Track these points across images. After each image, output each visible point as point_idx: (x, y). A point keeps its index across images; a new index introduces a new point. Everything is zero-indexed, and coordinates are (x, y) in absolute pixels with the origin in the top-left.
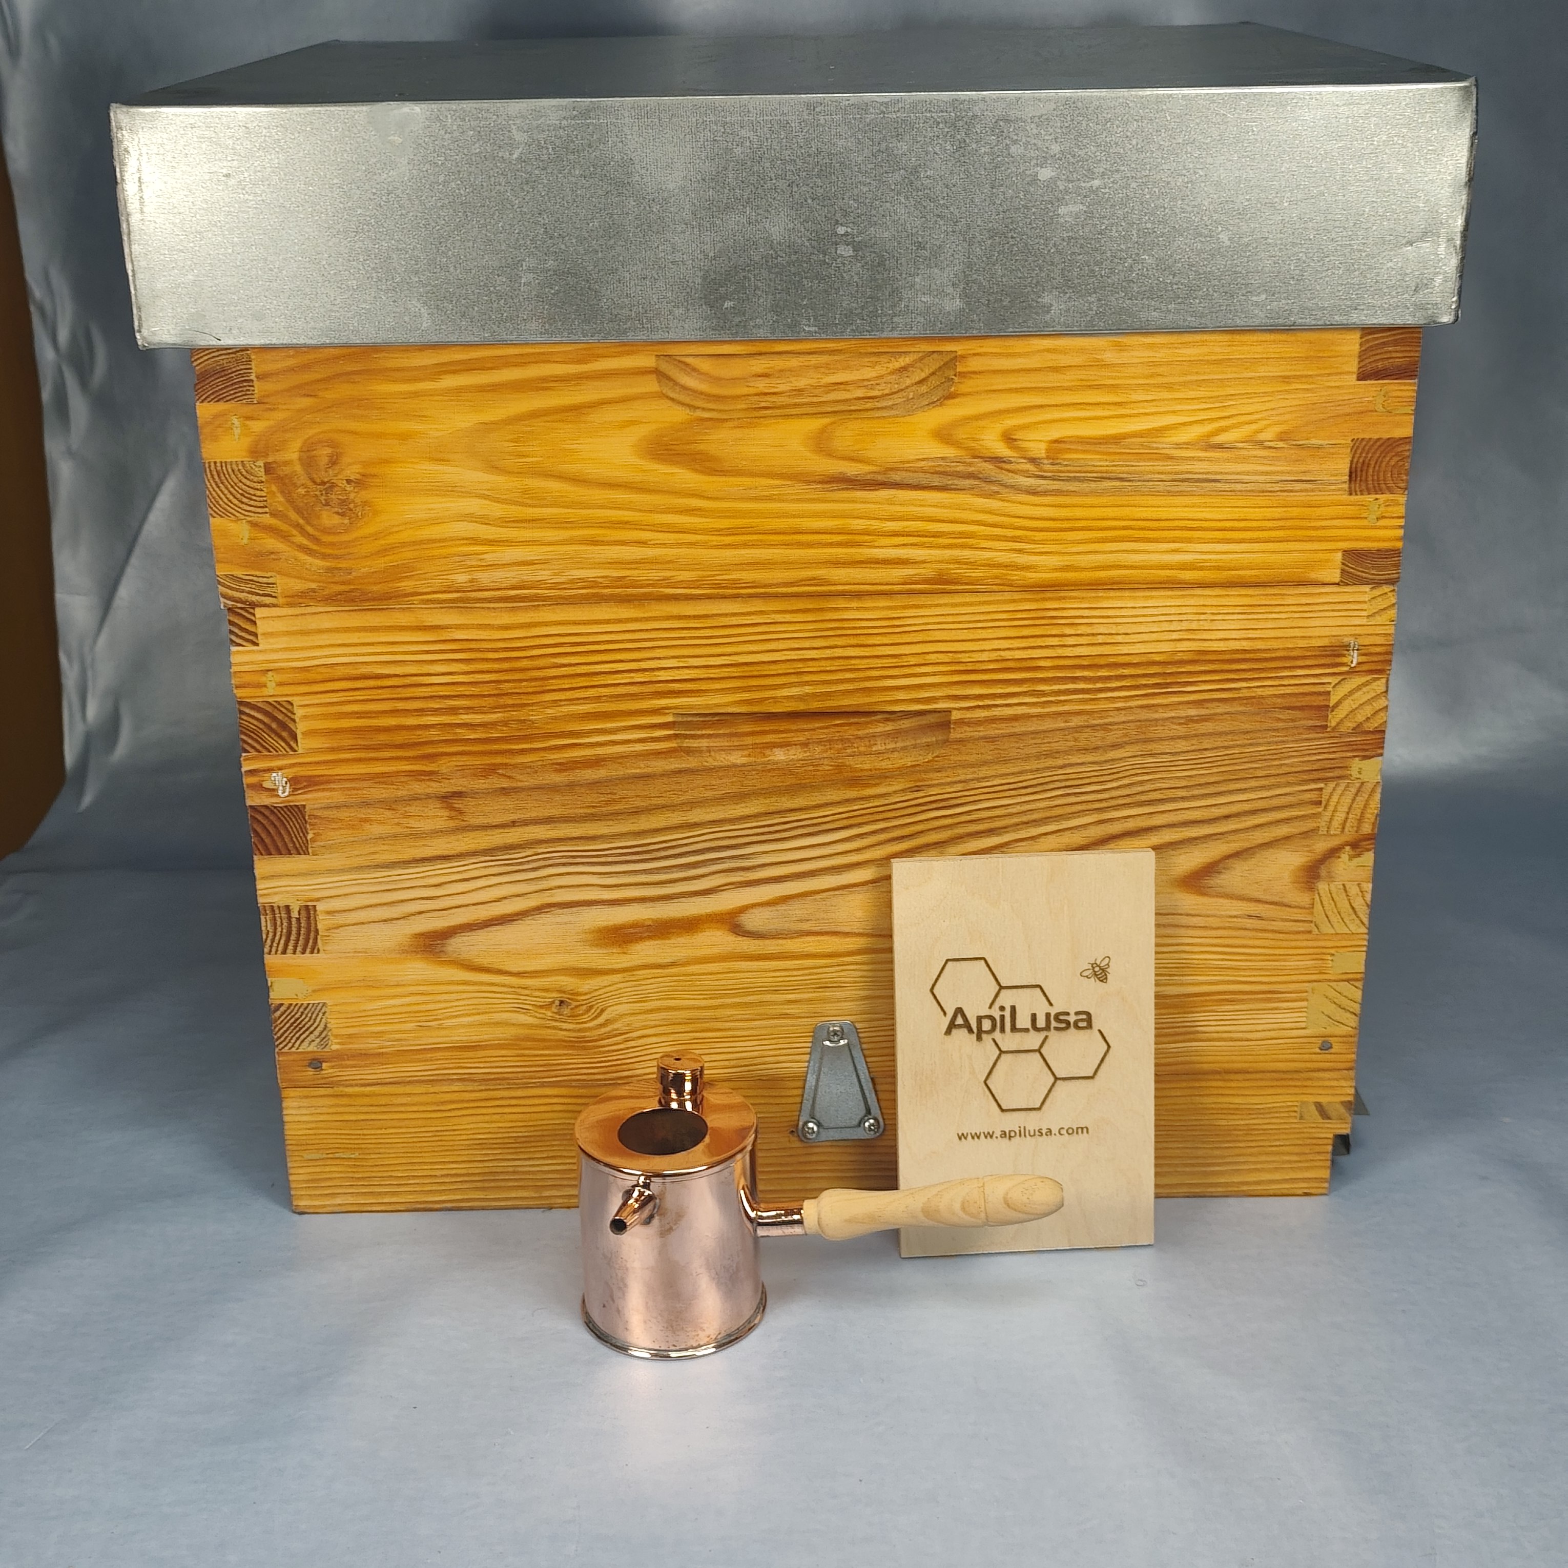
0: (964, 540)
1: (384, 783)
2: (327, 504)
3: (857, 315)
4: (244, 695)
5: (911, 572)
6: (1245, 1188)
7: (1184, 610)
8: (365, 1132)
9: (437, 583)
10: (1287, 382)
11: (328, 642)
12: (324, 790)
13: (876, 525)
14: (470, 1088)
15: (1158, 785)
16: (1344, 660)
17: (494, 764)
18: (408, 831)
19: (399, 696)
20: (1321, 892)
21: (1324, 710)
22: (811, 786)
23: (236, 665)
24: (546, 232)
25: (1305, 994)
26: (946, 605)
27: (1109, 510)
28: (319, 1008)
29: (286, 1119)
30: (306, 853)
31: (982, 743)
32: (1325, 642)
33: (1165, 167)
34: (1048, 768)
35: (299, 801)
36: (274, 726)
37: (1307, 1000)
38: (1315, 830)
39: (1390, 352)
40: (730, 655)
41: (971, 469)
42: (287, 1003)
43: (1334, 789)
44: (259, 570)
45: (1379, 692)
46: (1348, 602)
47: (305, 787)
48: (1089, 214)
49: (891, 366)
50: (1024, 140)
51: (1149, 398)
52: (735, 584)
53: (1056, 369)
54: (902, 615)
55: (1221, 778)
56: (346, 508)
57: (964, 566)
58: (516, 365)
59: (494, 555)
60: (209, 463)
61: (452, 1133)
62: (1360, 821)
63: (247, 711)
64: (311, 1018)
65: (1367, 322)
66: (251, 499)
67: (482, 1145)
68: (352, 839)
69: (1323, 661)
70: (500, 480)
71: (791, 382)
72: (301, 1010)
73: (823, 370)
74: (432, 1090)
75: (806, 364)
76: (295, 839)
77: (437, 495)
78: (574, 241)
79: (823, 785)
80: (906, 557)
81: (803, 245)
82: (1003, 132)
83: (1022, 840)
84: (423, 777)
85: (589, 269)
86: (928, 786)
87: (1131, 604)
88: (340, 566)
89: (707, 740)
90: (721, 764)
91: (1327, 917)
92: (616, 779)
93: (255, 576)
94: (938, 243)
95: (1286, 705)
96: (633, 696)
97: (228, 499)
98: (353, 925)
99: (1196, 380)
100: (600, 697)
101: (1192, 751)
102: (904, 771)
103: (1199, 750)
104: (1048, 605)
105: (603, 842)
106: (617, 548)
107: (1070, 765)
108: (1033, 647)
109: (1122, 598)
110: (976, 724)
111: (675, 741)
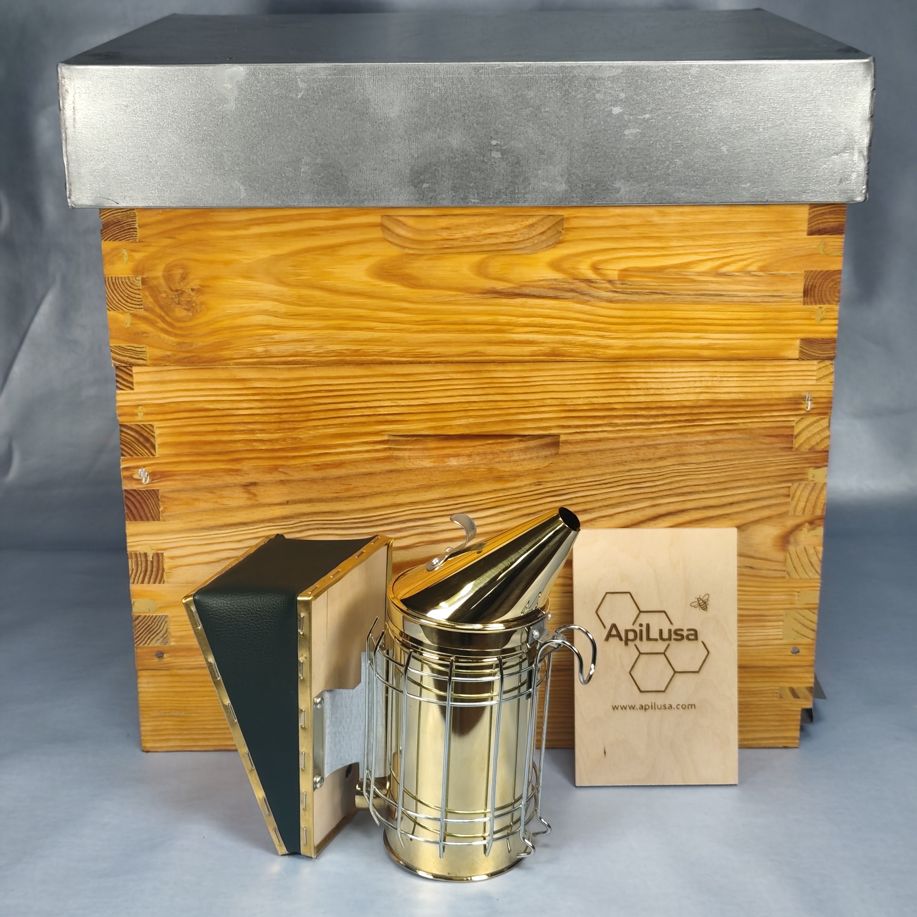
0: (567, 329)
1: (209, 476)
2: (179, 304)
3: (503, 193)
4: (123, 420)
5: (535, 348)
7: (703, 374)
8: (190, 699)
9: (244, 352)
10: (765, 236)
11: (176, 388)
12: (170, 480)
13: (514, 319)
15: (688, 483)
16: (802, 406)
17: (276, 465)
18: (222, 507)
19: (219, 422)
20: (791, 552)
21: (791, 437)
22: (473, 481)
23: (120, 401)
24: (316, 141)
25: (782, 617)
26: (556, 369)
27: (656, 312)
28: (163, 618)
29: (140, 690)
30: (158, 520)
31: (579, 455)
32: (790, 395)
33: (688, 107)
34: (620, 471)
35: (155, 487)
36: (141, 440)
37: (782, 621)
38: (785, 514)
39: (827, 218)
40: (424, 399)
41: (572, 286)
42: (143, 615)
43: (798, 487)
44: (136, 343)
45: (824, 427)
46: (804, 371)
47: (159, 478)
48: (643, 135)
49: (524, 223)
50: (603, 91)
51: (681, 244)
52: (427, 355)
53: (624, 227)
54: (530, 375)
55: (728, 479)
56: (190, 306)
57: (568, 346)
58: (296, 221)
59: (280, 335)
60: (108, 278)
62: (814, 507)
63: (125, 430)
64: (157, 625)
65: (812, 200)
66: (133, 300)
68: (187, 511)
69: (789, 407)
70: (285, 290)
71: (463, 233)
72: (152, 620)
73: (482, 225)
75: (472, 222)
76: (152, 511)
77: (246, 299)
78: (333, 147)
79: (480, 481)
80: (533, 339)
81: (471, 151)
82: (591, 86)
83: (604, 517)
84: (232, 473)
85: (342, 164)
86: (546, 482)
87: (670, 370)
88: (185, 341)
89: (409, 452)
90: (417, 467)
91: (795, 568)
92: (352, 475)
93: (134, 347)
94: (552, 150)
95: (767, 434)
96: (363, 424)
97: (119, 300)
98: (186, 565)
99: (710, 234)
100: (342, 424)
101: (710, 462)
102: (531, 472)
103: (714, 461)
104: (620, 370)
105: (343, 515)
106: (355, 332)
107: (634, 470)
108: (610, 396)
109: (665, 367)
110: (575, 443)
111: (388, 452)
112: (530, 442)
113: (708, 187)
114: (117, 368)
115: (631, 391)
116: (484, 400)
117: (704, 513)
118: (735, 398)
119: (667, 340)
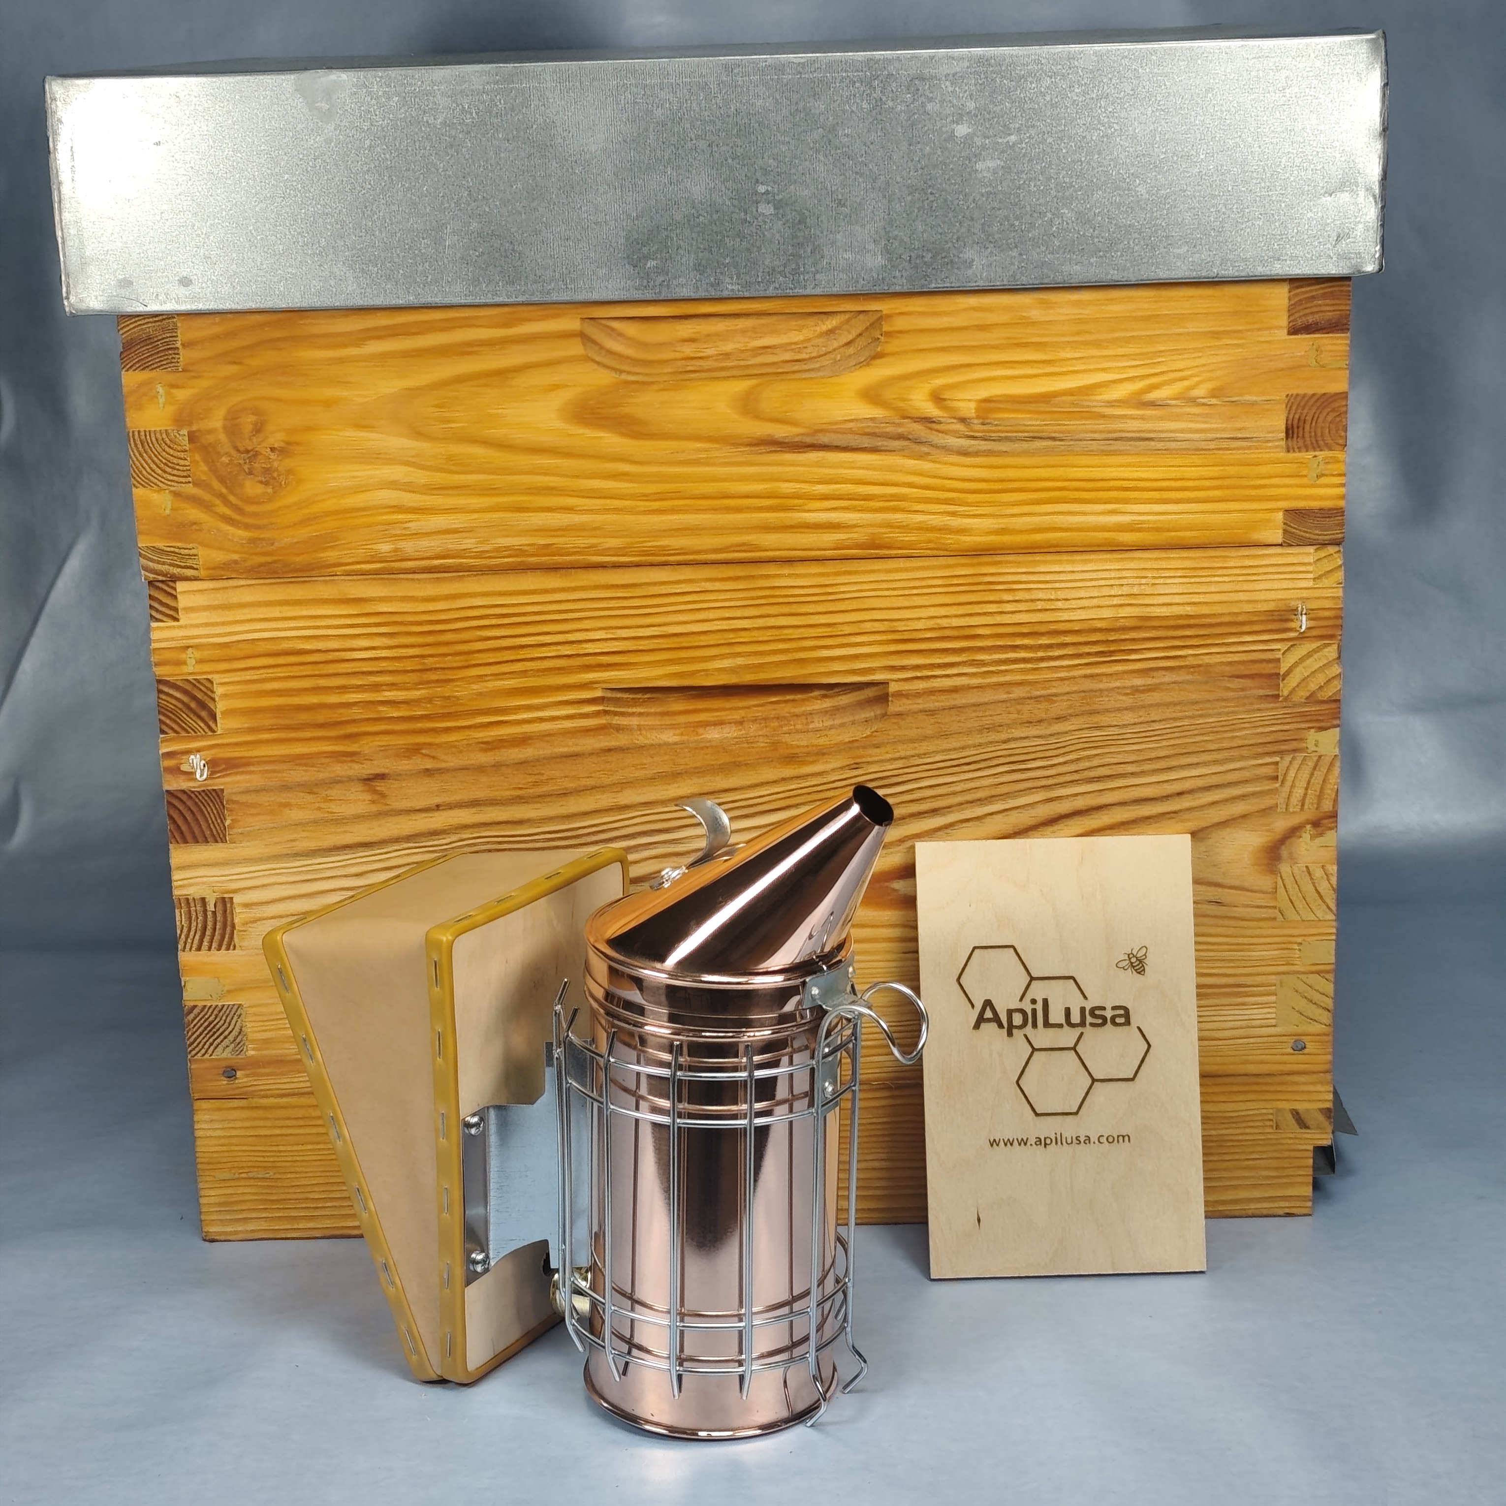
0: (894, 503)
1: (306, 765)
2: (251, 473)
3: (780, 273)
4: (162, 673)
5: (843, 536)
6: (1221, 1208)
7: (1124, 574)
8: (281, 1148)
9: (361, 553)
10: (1217, 338)
11: (249, 617)
12: (242, 773)
13: (806, 488)
15: (1107, 760)
16: (1292, 625)
17: (418, 744)
18: (330, 816)
19: (322, 672)
20: (1284, 874)
21: (1275, 678)
22: (746, 765)
23: (157, 641)
24: (470, 194)
25: (1273, 988)
26: (879, 571)
27: (1042, 470)
28: (234, 1010)
29: (198, 1133)
30: (224, 840)
31: (921, 716)
32: (1271, 606)
33: (1079, 122)
34: (991, 743)
35: (217, 785)
36: (193, 705)
37: (1274, 994)
38: (1272, 809)
39: (1320, 305)
40: (659, 625)
41: (900, 430)
42: (200, 1004)
44: (180, 541)
45: (1331, 659)
46: (1294, 564)
47: (224, 770)
48: (1007, 169)
49: (818, 329)
50: (939, 98)
51: (1078, 355)
52: (663, 551)
53: (982, 328)
54: (835, 582)
55: (1172, 752)
56: (269, 477)
57: (897, 530)
58: (441, 330)
59: (418, 523)
60: (133, 432)
62: (1320, 797)
63: (166, 689)
64: (225, 1021)
65: (1291, 272)
66: (175, 469)
68: (271, 825)
69: (1270, 626)
70: (424, 446)
71: (718, 347)
72: (216, 1012)
73: (750, 334)
75: (733, 328)
76: (212, 826)
77: (361, 463)
78: (498, 203)
79: (757, 764)
80: (837, 520)
81: (724, 204)
82: (918, 90)
83: (967, 820)
84: (345, 759)
85: (513, 230)
86: (868, 763)
87: (1069, 568)
88: (262, 536)
89: (639, 718)
90: (652, 742)
91: (1292, 903)
92: (544, 758)
93: (178, 548)
94: (858, 200)
95: (1236, 673)
96: (561, 670)
97: (150, 468)
98: (272, 918)
99: (1125, 337)
100: (526, 671)
101: (1141, 723)
102: (842, 748)
103: (1147, 722)
104: (984, 570)
105: (530, 827)
106: (543, 515)
107: (1015, 739)
108: (971, 615)
109: (1060, 562)
110: (915, 696)
111: (604, 718)
112: (840, 698)
113: (1119, 254)
114: (151, 583)
115: (1005, 605)
116: (761, 625)
117: (1134, 810)
118: (1178, 613)
119: (1061, 517)
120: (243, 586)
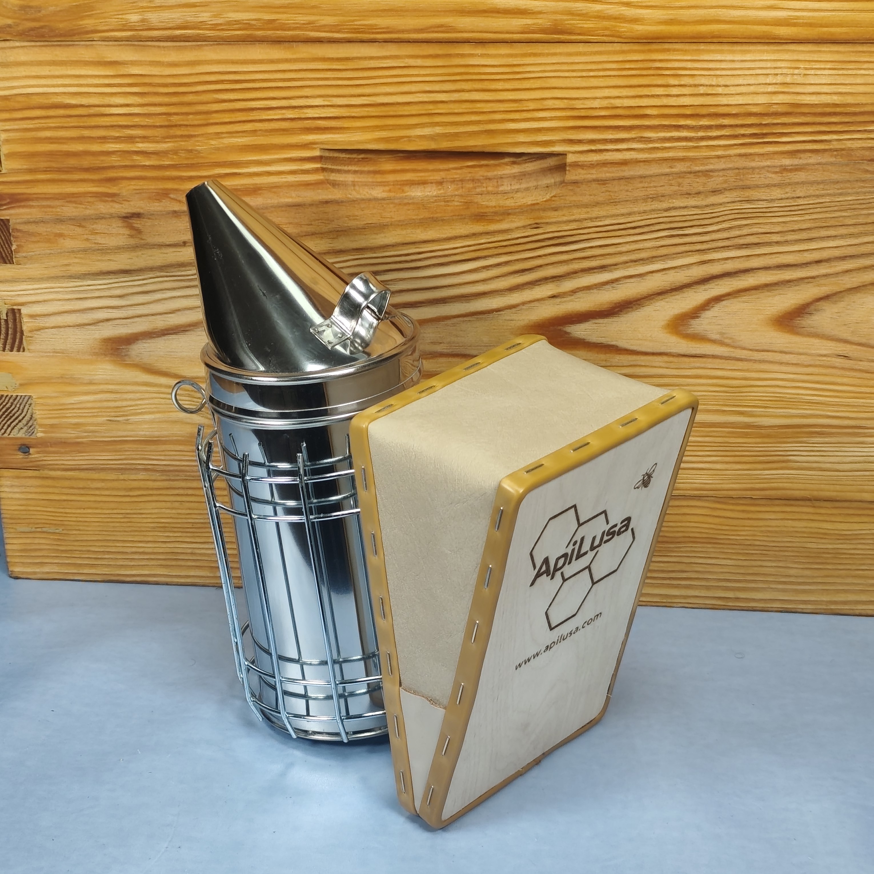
1: (75, 202)
5: (529, 21)
6: (833, 607)
7: (779, 64)
8: (67, 511)
9: (113, 22)
11: (24, 74)
12: (24, 207)
14: (153, 478)
15: (755, 230)
17: (167, 190)
18: (97, 247)
19: (85, 124)
22: (443, 220)
26: (560, 54)
28: (26, 400)
29: (2, 495)
30: (11, 262)
31: (594, 185)
34: (654, 210)
35: (4, 216)
40: (369, 95)
47: (8, 203)
52: (371, 29)
54: (522, 62)
55: (813, 225)
57: (577, 18)
61: (140, 516)
64: (19, 408)
67: (164, 528)
68: (49, 252)
72: (11, 401)
74: (122, 477)
76: (2, 250)
79: (453, 220)
80: (524, 7)
84: (107, 199)
86: (547, 223)
87: (729, 57)
88: (31, 4)
89: (354, 176)
90: (363, 197)
92: (272, 207)
96: (284, 131)
98: (52, 328)
100: (255, 131)
101: (787, 199)
102: (525, 209)
103: (793, 198)
104: (654, 56)
107: (675, 208)
108: (641, 97)
109: (721, 52)
110: (589, 167)
111: (322, 174)
112: (527, 165)
115: (672, 89)
116: (457, 99)
117: (776, 274)
118: (826, 102)
119: (724, 10)
120: (18, 47)
